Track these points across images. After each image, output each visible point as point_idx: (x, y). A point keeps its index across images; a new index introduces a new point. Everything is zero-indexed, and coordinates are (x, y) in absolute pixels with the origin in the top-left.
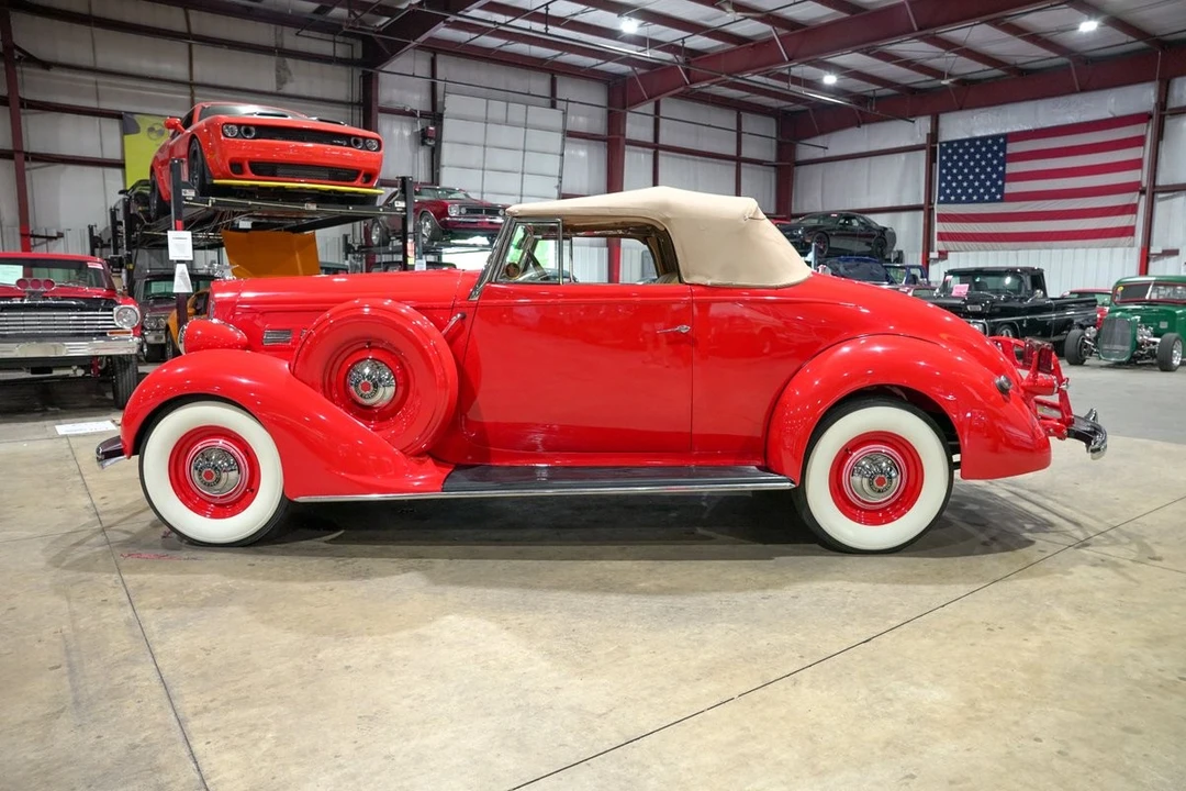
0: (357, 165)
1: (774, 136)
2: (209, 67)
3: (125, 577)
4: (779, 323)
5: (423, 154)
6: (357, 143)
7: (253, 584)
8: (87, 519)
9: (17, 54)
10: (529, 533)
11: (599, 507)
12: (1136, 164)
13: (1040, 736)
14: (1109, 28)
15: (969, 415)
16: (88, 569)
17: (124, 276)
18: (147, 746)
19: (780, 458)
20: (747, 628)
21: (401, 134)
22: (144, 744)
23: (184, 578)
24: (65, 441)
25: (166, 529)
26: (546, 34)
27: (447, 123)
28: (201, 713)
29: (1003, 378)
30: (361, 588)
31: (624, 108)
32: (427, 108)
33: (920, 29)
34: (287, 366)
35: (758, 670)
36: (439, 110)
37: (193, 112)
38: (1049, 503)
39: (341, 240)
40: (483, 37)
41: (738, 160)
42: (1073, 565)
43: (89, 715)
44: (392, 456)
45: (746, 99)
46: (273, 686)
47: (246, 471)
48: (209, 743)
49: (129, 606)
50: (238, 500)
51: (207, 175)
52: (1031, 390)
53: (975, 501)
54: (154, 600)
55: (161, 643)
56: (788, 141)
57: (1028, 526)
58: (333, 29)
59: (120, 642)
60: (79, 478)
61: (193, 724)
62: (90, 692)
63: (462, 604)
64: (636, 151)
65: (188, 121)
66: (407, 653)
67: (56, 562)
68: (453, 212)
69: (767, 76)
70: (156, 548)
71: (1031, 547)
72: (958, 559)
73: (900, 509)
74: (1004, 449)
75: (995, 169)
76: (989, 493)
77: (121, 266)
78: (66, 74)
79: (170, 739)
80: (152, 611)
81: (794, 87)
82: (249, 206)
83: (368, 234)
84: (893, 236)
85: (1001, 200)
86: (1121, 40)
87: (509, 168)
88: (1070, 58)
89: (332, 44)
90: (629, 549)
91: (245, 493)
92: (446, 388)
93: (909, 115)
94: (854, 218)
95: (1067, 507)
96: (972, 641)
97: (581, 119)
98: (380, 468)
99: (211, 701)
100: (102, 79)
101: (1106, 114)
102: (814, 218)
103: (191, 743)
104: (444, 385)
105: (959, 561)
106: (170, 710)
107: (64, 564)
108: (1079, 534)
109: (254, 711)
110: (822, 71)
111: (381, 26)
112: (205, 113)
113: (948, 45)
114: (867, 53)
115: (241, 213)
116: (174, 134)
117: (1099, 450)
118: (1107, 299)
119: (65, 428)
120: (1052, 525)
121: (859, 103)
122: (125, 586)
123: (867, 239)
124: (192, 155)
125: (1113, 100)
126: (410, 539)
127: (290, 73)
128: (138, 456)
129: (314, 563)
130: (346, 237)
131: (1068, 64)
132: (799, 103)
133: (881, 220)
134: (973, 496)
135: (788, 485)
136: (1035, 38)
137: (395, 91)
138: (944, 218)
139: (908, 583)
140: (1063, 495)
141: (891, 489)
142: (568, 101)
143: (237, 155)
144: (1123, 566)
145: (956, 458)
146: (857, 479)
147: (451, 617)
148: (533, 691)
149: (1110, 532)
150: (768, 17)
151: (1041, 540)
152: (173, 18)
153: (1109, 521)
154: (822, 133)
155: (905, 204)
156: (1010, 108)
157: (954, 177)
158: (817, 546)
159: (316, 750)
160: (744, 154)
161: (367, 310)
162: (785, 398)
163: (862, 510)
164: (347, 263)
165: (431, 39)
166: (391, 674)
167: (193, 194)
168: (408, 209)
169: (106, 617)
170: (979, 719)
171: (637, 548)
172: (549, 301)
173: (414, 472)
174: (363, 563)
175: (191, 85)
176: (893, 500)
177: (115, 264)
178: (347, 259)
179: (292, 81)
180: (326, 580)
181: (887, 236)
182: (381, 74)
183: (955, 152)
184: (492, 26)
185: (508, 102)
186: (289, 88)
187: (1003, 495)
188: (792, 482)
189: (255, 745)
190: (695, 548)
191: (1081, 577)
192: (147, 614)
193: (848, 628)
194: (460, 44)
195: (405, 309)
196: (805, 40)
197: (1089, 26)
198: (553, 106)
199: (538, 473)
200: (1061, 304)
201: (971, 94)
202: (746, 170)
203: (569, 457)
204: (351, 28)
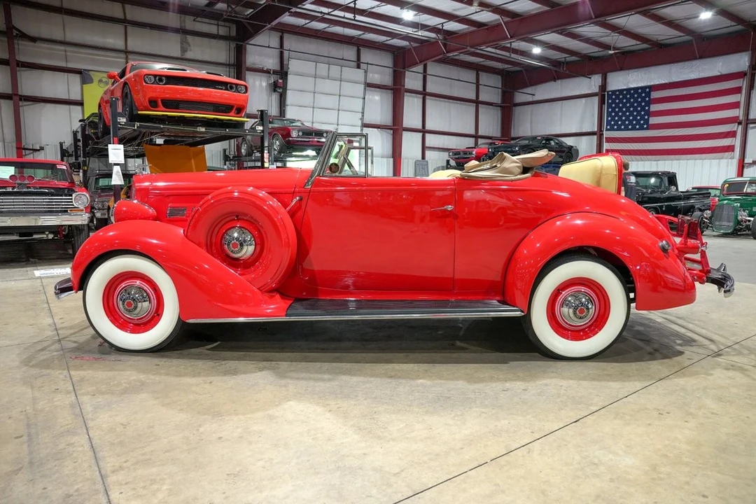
0: (232, 102)
1: (500, 87)
2: (138, 41)
3: (72, 373)
4: (509, 204)
5: (275, 97)
6: (231, 88)
7: (157, 378)
8: (49, 333)
9: (15, 32)
10: (345, 344)
11: (390, 327)
12: (736, 105)
13: (706, 494)
14: (719, 17)
15: (638, 267)
16: (48, 367)
17: (81, 174)
18: (78, 495)
19: (514, 294)
20: (494, 411)
21: (261, 85)
22: (76, 493)
23: (111, 374)
24: (39, 281)
25: (101, 340)
26: (354, 20)
27: (290, 77)
28: (117, 470)
29: (664, 242)
30: (231, 381)
31: (404, 68)
32: (277, 68)
33: (596, 17)
34: (182, 231)
35: (503, 441)
36: (285, 69)
37: (126, 67)
38: (691, 326)
39: (222, 152)
40: (313, 22)
41: (477, 102)
42: (713, 369)
43: (39, 472)
44: (252, 292)
45: (482, 63)
46: (167, 451)
47: (154, 302)
48: (121, 493)
49: (73, 394)
50: (149, 321)
51: (134, 108)
52: (682, 250)
53: (642, 324)
54: (90, 389)
55: (93, 420)
56: (509, 90)
57: (678, 342)
58: (217, 17)
59: (65, 419)
60: (46, 305)
61: (112, 479)
62: (41, 455)
63: (299, 393)
64: (411, 96)
65: (123, 74)
66: (261, 428)
67: (26, 362)
68: (294, 134)
69: (496, 48)
70: (94, 352)
71: (683, 356)
72: (633, 364)
73: (594, 329)
74: (662, 289)
75: (643, 109)
76: (649, 319)
77: (79, 168)
78: (46, 45)
79: (95, 490)
80: (89, 397)
81: (513, 55)
82: (162, 128)
83: (239, 148)
84: (577, 151)
85: (647, 129)
86: (726, 25)
87: (330, 107)
88: (692, 36)
89: (216, 27)
90: (412, 356)
91: (153, 317)
92: (289, 246)
93: (587, 74)
94: (552, 140)
95: (703, 328)
96: (649, 422)
97: (376, 76)
98: (244, 300)
99: (125, 462)
100: (69, 48)
101: (716, 73)
102: (526, 139)
103: (109, 493)
104: (288, 245)
105: (634, 366)
106: (97, 468)
107: (31, 364)
108: (713, 347)
109: (154, 470)
110: (531, 45)
111: (248, 15)
112: (133, 68)
113: (614, 28)
114: (561, 34)
115: (157, 133)
116: (114, 82)
117: (729, 291)
118: (718, 192)
119: (39, 272)
120: (694, 341)
121: (555, 66)
122: (71, 379)
123: (560, 154)
124: (125, 96)
125: (721, 64)
126: (264, 348)
127: (190, 46)
128: (82, 292)
129: (200, 364)
130: (225, 150)
131: (692, 40)
132: (517, 66)
133: (569, 141)
134: (639, 320)
135: (518, 314)
136: (670, 23)
137: (257, 57)
138: (610, 140)
139: (601, 381)
140: (699, 321)
141: (588, 316)
142: (368, 64)
143: (154, 95)
144: (746, 370)
145: (632, 295)
146: (565, 310)
147: (291, 403)
148: (348, 456)
149: (735, 346)
150: (496, 9)
151: (688, 351)
152: (116, 10)
153: (733, 339)
154: (531, 85)
155: (584, 131)
156: (653, 69)
157: (617, 114)
158: (537, 354)
159: (197, 499)
160: (481, 98)
161: (236, 194)
162: (517, 254)
163: (568, 330)
164: (226, 167)
165: (280, 23)
166: (250, 443)
167: (125, 120)
168: (265, 131)
169: (57, 401)
170: (661, 479)
171: (417, 355)
172: (357, 188)
173: (266, 303)
174: (232, 364)
175: (126, 52)
176: (590, 324)
177: (76, 167)
178: (225, 164)
179: (190, 50)
180: (207, 375)
181: (573, 152)
182: (247, 46)
183: (617, 97)
184: (319, 15)
185: (329, 64)
186: (189, 55)
187: (659, 320)
188: (522, 312)
189: (154, 495)
190: (455, 355)
191: (719, 377)
192: (84, 399)
193: (563, 412)
194: (299, 27)
195: (262, 194)
196: (521, 24)
197: (706, 15)
198: (358, 67)
199: (349, 304)
200: (687, 196)
201: (628, 61)
202: (482, 109)
203: (370, 294)
204: (229, 16)
